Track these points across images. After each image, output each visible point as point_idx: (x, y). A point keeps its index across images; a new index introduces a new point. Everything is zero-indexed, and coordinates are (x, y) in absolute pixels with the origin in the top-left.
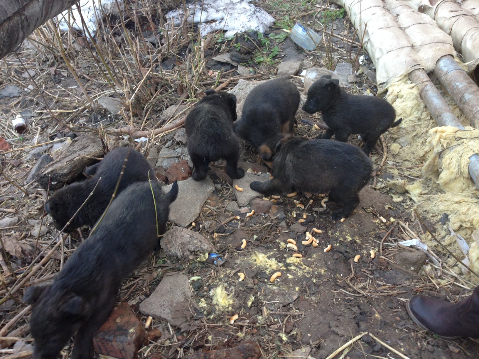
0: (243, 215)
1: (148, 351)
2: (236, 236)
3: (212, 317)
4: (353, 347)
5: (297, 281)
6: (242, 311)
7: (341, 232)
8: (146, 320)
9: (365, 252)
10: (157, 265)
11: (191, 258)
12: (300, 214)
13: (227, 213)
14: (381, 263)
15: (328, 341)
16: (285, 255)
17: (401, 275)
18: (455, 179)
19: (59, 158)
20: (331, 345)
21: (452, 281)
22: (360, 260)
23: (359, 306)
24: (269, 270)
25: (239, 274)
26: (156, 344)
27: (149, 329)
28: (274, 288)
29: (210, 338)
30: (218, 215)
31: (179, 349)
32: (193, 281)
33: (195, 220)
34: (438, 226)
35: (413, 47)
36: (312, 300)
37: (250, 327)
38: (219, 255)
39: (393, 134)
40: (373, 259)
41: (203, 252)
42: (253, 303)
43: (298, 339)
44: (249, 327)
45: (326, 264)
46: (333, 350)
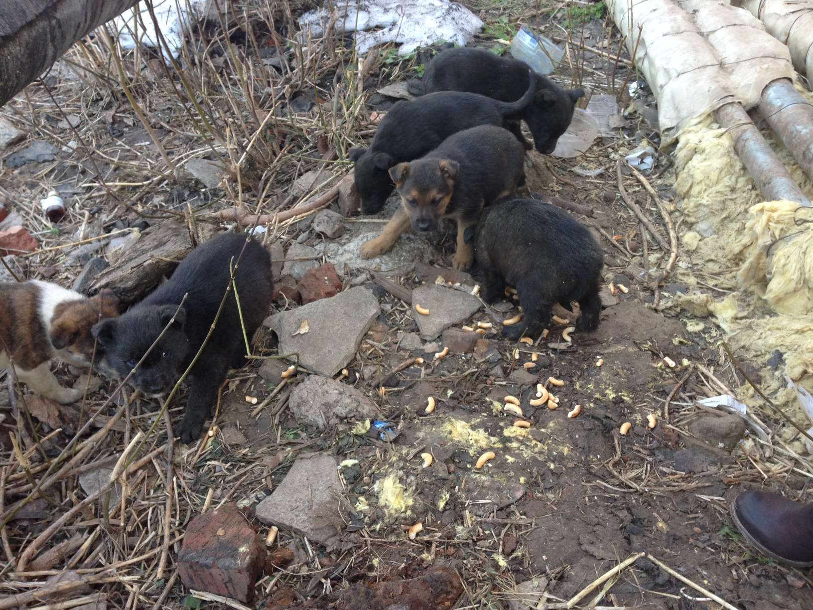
0: (429, 356)
1: (272, 583)
2: (418, 391)
3: (378, 527)
4: (620, 578)
5: (523, 467)
6: (430, 517)
7: (597, 384)
8: (267, 533)
9: (639, 417)
10: (284, 441)
11: (341, 429)
12: (526, 354)
13: (402, 353)
14: (666, 435)
15: (577, 568)
16: (502, 424)
17: (702, 457)
18: (795, 291)
19: (119, 261)
20: (583, 575)
21: (790, 465)
22: (631, 431)
23: (629, 509)
24: (474, 448)
25: (424, 455)
26: (285, 572)
27: (273, 547)
28: (483, 478)
29: (375, 562)
30: (387, 356)
31: (323, 581)
32: (346, 466)
33: (348, 365)
34: (765, 373)
35: (721, 65)
36: (548, 500)
37: (444, 543)
38: (388, 424)
39: (688, 216)
40: (652, 429)
41: (362, 419)
42: (447, 503)
43: (526, 565)
44: (441, 544)
45: (571, 437)
46: (586, 582)
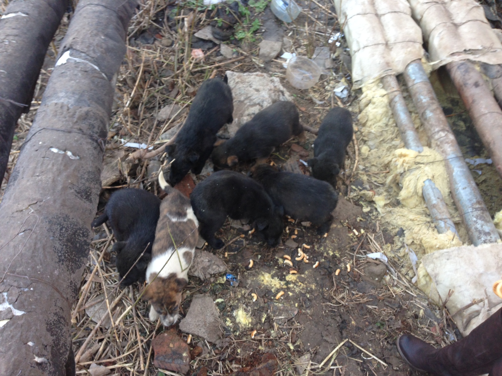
0: (246, 233)
1: (196, 364)
3: (238, 334)
4: (339, 352)
5: (296, 298)
6: (259, 326)
7: (325, 248)
8: (187, 337)
9: (343, 266)
11: (212, 281)
12: (292, 230)
13: (232, 230)
14: (354, 275)
15: (322, 347)
17: (369, 286)
18: (412, 196)
20: (324, 352)
21: (404, 289)
22: (340, 274)
23: (340, 316)
24: (274, 288)
26: (200, 358)
27: (191, 345)
28: (280, 305)
29: (239, 351)
31: (218, 362)
32: (218, 302)
34: (396, 239)
35: (387, 44)
36: (308, 313)
38: (233, 276)
39: (364, 136)
40: (349, 272)
41: (220, 273)
42: (266, 319)
43: (301, 348)
44: (266, 340)
45: (316, 280)
